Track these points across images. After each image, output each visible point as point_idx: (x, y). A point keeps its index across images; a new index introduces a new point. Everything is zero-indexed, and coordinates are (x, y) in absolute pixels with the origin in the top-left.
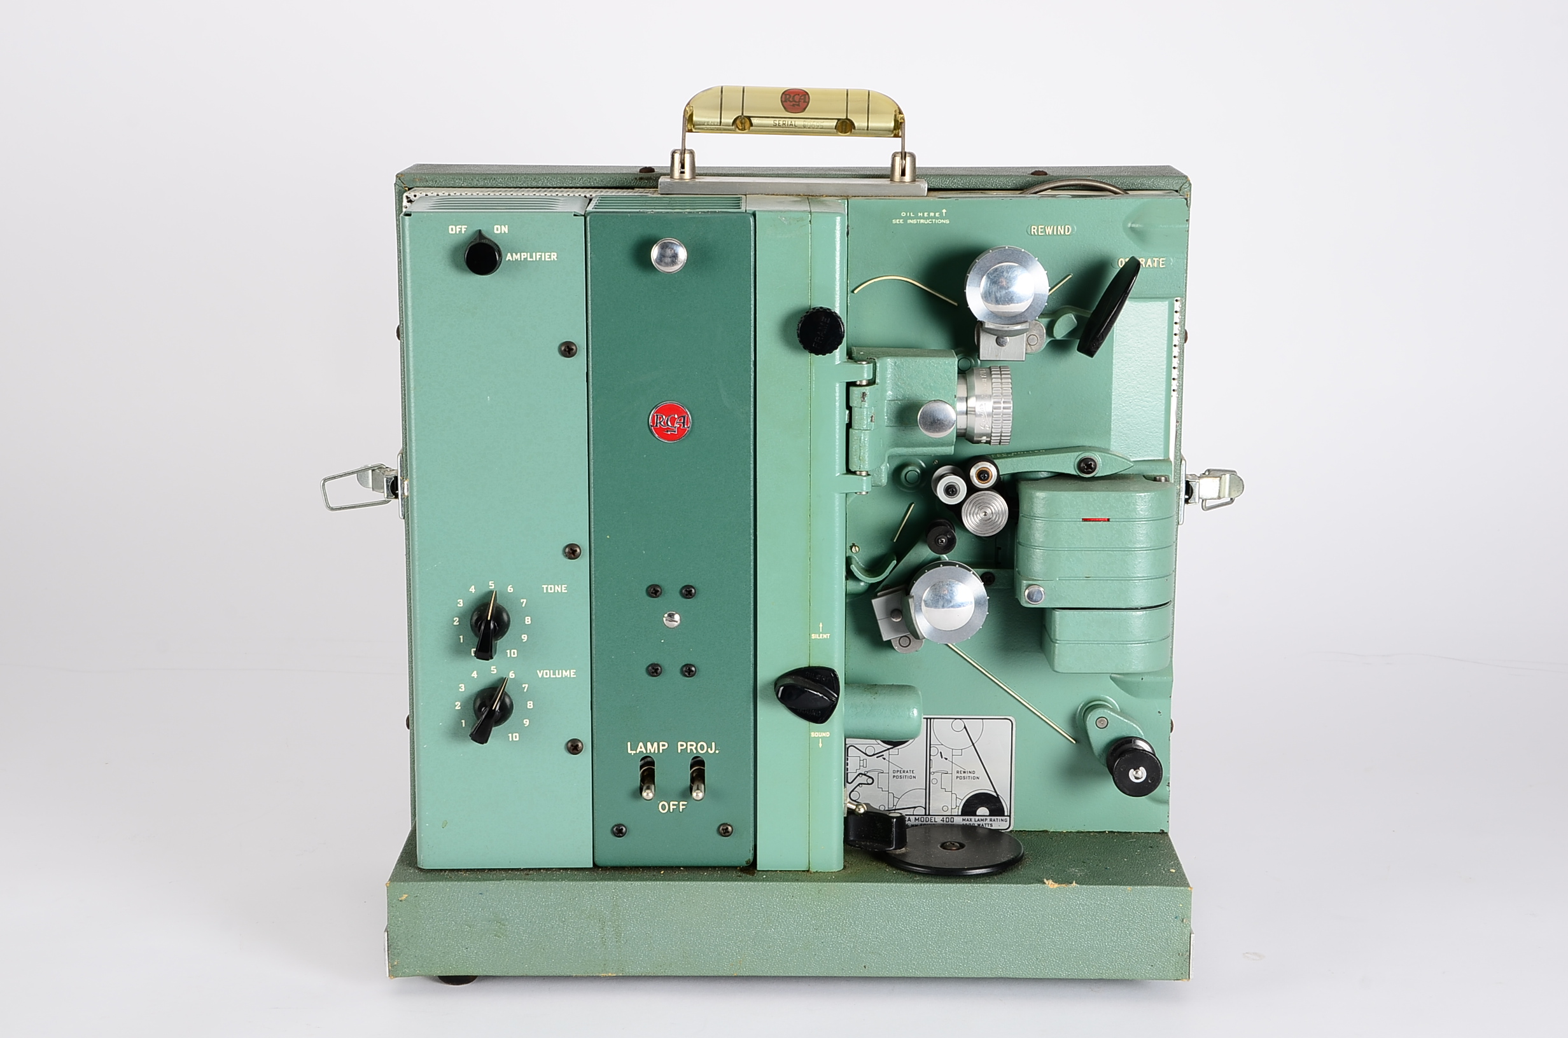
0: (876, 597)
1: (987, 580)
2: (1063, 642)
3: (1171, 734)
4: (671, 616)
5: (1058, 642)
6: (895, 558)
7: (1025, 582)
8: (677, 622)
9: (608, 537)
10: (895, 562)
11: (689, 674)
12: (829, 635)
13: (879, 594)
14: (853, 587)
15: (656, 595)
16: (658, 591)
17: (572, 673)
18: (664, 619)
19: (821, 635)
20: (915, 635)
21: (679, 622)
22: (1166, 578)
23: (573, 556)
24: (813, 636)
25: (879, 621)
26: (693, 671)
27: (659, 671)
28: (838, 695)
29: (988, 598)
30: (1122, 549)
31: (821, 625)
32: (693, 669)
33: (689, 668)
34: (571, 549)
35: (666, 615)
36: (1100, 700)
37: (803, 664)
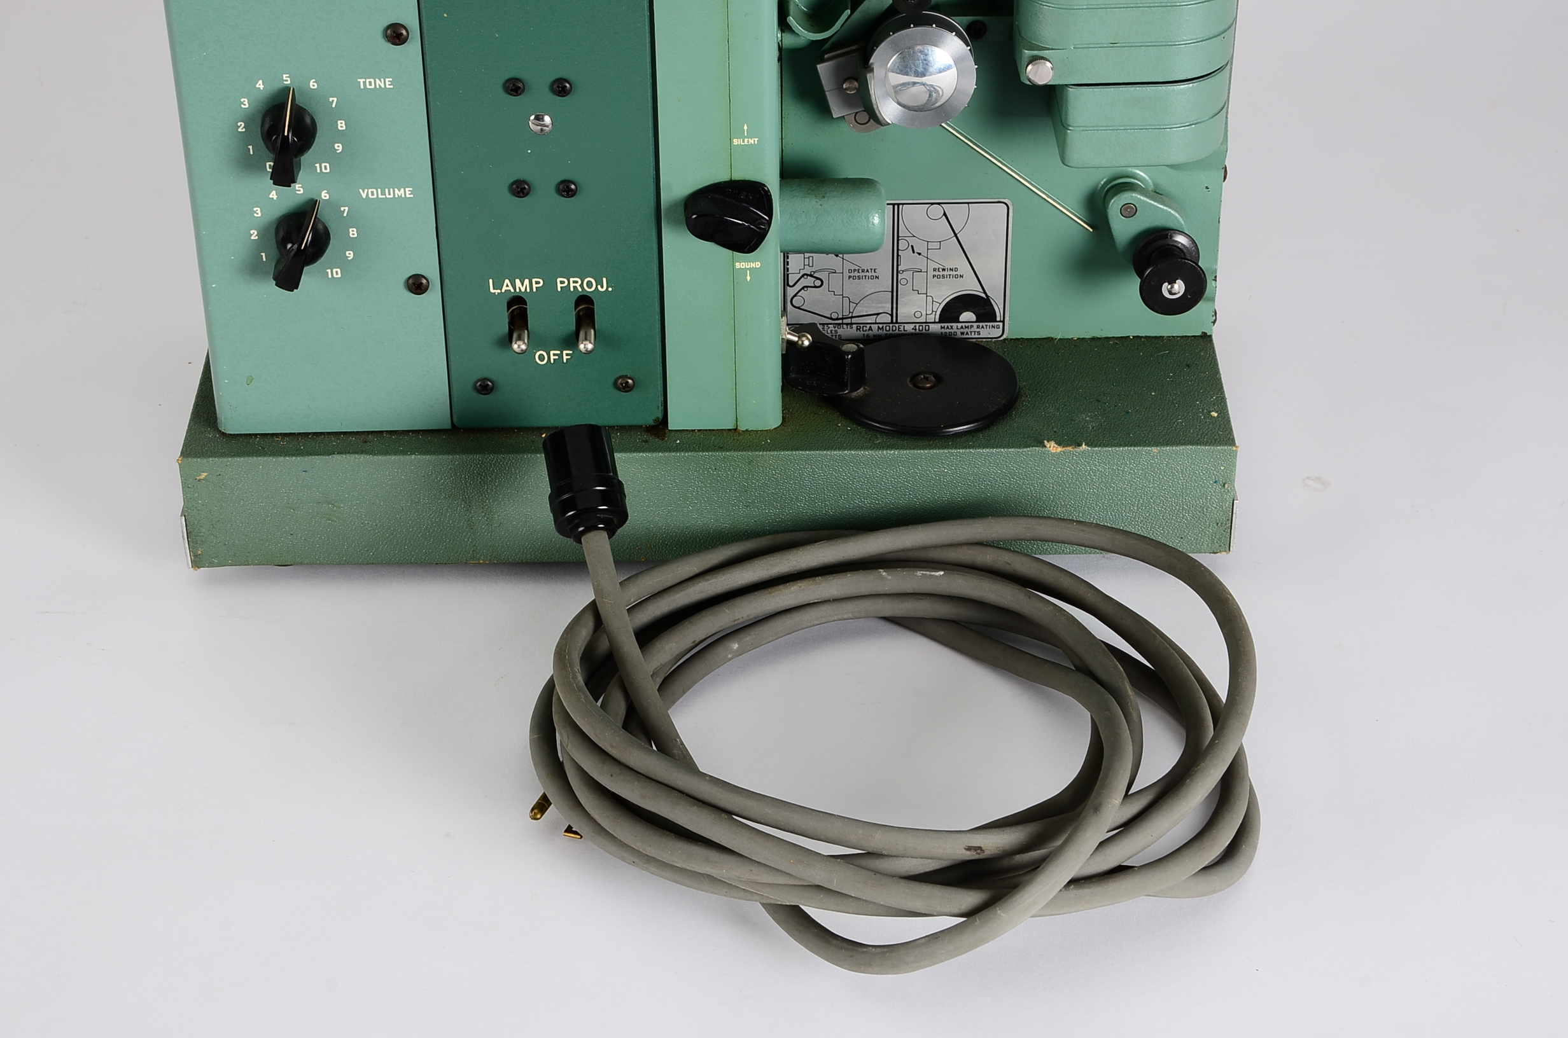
0: (822, 61)
1: (974, 35)
2: (1078, 129)
3: (1224, 183)
4: (539, 118)
5: (1070, 128)
6: (850, 7)
7: (1026, 51)
8: (547, 126)
9: (445, 15)
10: (849, 11)
11: (568, 194)
12: (756, 139)
13: (826, 56)
15: (517, 93)
16: (519, 88)
17: (407, 193)
18: (530, 123)
19: (746, 140)
21: (550, 126)
22: (1222, 35)
23: (397, 41)
24: (736, 142)
25: (827, 93)
26: (572, 190)
27: (525, 191)
28: (770, 215)
29: (976, 67)
30: (1163, 4)
31: (746, 128)
32: (573, 187)
33: (568, 187)
34: (394, 32)
35: (532, 117)
36: (1128, 177)
37: (722, 176)
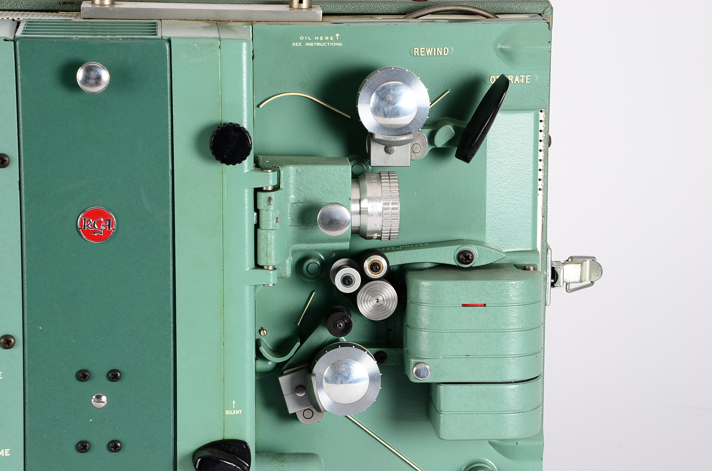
0: (282, 375)
1: (379, 358)
2: (447, 413)
4: (99, 397)
5: (442, 413)
6: (299, 341)
7: (413, 360)
8: (104, 403)
9: (40, 328)
10: (298, 344)
11: (115, 450)
12: (241, 411)
13: (284, 372)
14: (262, 366)
15: (85, 379)
16: (87, 376)
17: (6, 452)
18: (92, 400)
19: (234, 411)
20: (317, 408)
21: (106, 403)
22: (535, 355)
23: (7, 346)
24: (227, 412)
25: (285, 397)
26: (118, 447)
27: (87, 448)
28: (250, 465)
29: (381, 374)
30: (497, 331)
31: (234, 402)
32: (119, 445)
33: (115, 444)
34: (6, 340)
35: (94, 397)
36: (481, 463)
37: (218, 437)
